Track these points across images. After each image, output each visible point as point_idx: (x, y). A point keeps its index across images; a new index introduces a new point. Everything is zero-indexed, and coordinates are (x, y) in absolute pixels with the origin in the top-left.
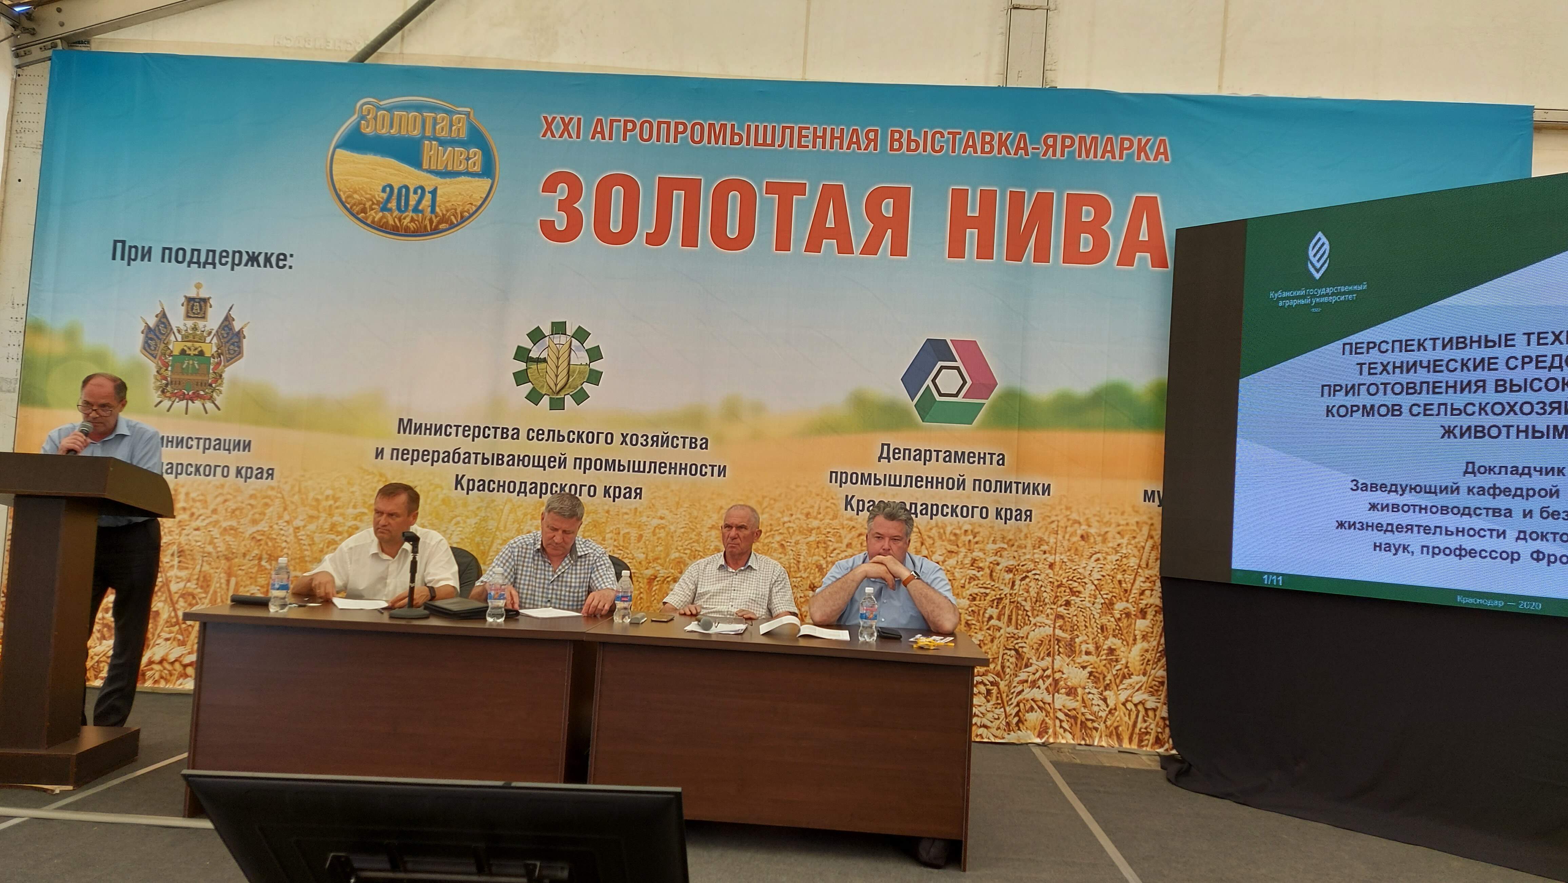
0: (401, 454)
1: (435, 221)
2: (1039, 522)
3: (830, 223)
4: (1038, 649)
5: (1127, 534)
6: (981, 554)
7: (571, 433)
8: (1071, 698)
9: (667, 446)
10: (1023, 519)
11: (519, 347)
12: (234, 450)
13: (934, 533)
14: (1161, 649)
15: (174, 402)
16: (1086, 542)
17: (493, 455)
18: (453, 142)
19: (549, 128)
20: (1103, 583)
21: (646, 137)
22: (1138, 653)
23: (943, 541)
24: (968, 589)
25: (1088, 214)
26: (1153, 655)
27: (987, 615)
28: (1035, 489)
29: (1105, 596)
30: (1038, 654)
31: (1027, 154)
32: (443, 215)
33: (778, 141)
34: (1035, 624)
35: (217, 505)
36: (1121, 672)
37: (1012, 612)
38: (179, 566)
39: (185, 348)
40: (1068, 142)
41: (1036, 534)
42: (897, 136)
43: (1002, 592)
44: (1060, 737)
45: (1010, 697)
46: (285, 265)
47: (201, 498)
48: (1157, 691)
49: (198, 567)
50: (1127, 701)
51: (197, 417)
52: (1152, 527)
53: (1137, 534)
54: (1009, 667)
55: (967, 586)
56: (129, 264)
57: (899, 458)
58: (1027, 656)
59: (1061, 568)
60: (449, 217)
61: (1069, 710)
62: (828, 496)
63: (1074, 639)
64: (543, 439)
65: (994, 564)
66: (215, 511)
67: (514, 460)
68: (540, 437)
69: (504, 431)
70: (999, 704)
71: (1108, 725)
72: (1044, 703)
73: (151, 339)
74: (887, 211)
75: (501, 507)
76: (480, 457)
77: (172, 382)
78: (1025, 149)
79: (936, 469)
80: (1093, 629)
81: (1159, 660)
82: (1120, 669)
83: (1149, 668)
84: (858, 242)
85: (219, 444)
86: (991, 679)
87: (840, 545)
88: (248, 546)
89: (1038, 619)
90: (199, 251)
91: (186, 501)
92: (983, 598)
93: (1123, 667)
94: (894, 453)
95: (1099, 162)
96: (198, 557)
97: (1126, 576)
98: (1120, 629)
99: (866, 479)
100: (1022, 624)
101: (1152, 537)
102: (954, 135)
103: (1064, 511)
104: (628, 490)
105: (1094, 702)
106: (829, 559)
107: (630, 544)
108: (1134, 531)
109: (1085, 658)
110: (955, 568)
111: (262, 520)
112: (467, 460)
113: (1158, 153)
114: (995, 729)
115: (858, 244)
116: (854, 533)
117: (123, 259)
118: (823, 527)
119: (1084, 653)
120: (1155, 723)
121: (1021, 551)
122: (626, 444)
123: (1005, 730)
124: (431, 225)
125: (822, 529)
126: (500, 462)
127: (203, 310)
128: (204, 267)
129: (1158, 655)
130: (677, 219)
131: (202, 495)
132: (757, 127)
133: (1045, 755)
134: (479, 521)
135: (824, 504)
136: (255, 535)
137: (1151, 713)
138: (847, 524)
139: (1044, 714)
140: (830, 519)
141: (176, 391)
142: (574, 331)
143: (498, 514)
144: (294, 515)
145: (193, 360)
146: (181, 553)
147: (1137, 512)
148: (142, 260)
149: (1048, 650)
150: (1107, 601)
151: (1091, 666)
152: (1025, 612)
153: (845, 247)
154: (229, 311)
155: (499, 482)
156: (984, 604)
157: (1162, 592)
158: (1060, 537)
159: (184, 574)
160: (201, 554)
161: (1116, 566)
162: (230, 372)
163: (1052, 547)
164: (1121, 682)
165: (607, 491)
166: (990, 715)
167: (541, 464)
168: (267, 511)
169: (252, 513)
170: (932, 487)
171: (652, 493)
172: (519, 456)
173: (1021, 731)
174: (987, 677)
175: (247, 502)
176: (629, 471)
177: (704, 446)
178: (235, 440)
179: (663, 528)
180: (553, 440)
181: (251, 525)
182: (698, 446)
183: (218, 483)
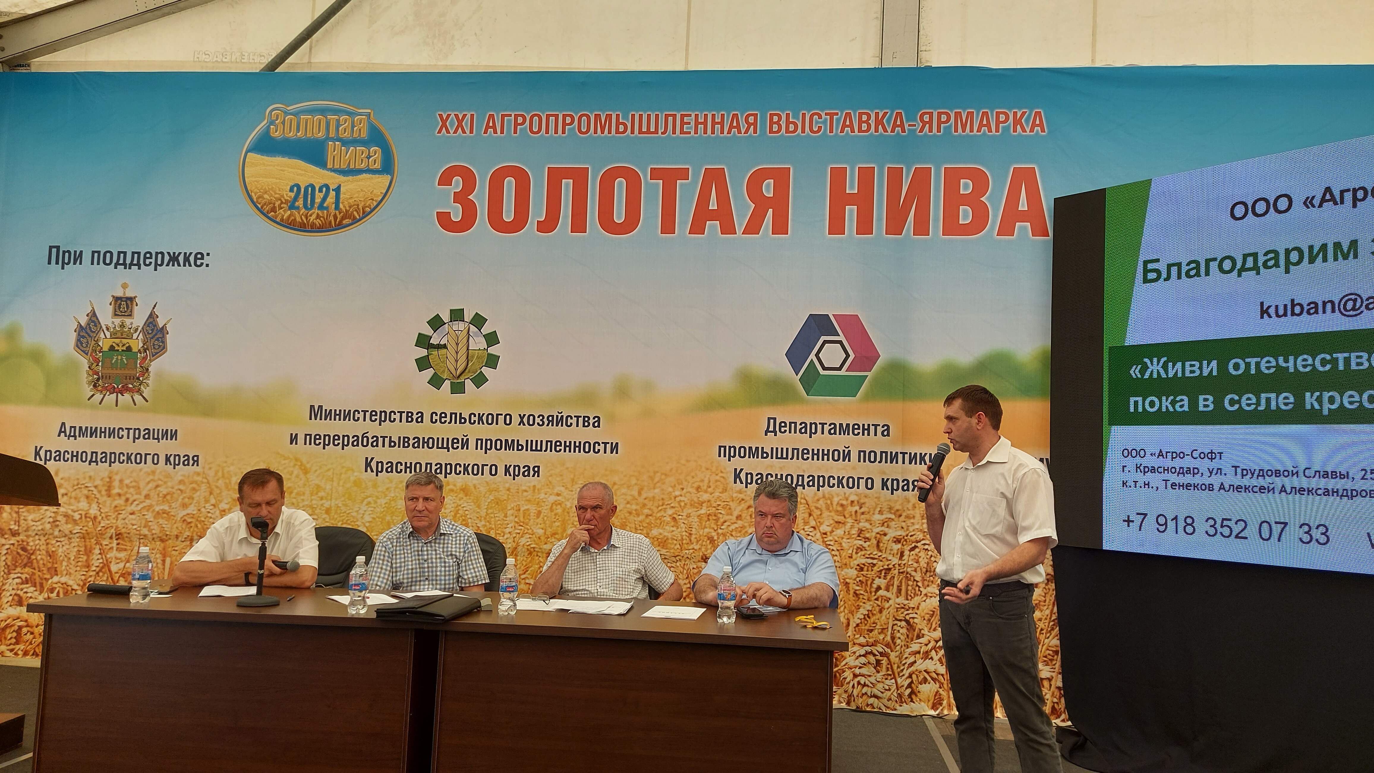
0: (312, 439)
1: (339, 217)
3: (713, 206)
4: (929, 620)
6: (867, 525)
7: (472, 416)
9: (562, 426)
10: (911, 489)
11: (419, 334)
12: (162, 439)
13: (821, 503)
14: (1054, 617)
15: (105, 395)
17: (400, 438)
18: (356, 142)
19: (444, 125)
21: (535, 130)
23: (830, 512)
24: (856, 559)
25: (966, 186)
26: (1047, 624)
27: (875, 586)
28: (922, 458)
30: (929, 625)
31: (903, 131)
32: (346, 210)
33: (661, 128)
34: (926, 595)
35: (149, 490)
37: (901, 582)
38: (117, 548)
39: (114, 344)
40: (944, 118)
43: (890, 562)
45: (902, 668)
46: (203, 265)
47: (134, 484)
48: (1051, 660)
49: (136, 549)
51: (127, 409)
54: (899, 638)
55: (854, 556)
56: (63, 268)
57: (785, 431)
58: (919, 626)
60: (352, 212)
62: (717, 470)
64: (445, 421)
65: (881, 534)
66: (147, 496)
67: (419, 443)
68: (443, 420)
69: (409, 415)
70: (890, 675)
72: (938, 674)
73: (83, 337)
74: (768, 191)
76: (387, 440)
77: (102, 376)
78: (902, 126)
79: (821, 441)
81: (1053, 629)
84: (740, 223)
85: (149, 434)
86: (881, 650)
87: (730, 517)
88: (180, 528)
89: (929, 589)
90: (125, 253)
91: (121, 488)
92: (870, 568)
94: (780, 427)
95: (975, 135)
96: (135, 539)
99: (754, 453)
100: (912, 595)
102: (832, 115)
104: (526, 468)
106: (720, 531)
107: (530, 520)
110: (842, 538)
111: (191, 504)
112: (375, 444)
113: (1034, 125)
114: (886, 700)
115: (740, 225)
116: (744, 505)
117: (57, 263)
118: (713, 500)
120: (1051, 692)
121: (909, 522)
122: (524, 425)
123: (897, 701)
124: (335, 221)
125: (712, 502)
126: (406, 445)
127: (130, 309)
128: (130, 268)
129: (1052, 623)
130: (566, 206)
131: (135, 481)
132: (641, 116)
133: (939, 728)
134: (388, 501)
135: (714, 478)
136: (186, 518)
138: (736, 497)
139: (938, 685)
140: (720, 493)
141: (107, 385)
142: (471, 318)
144: (219, 498)
145: (122, 356)
146: (119, 536)
148: (75, 263)
152: (915, 583)
153: (728, 228)
154: (154, 308)
155: (406, 463)
156: (871, 574)
160: (138, 537)
162: (155, 366)
165: (507, 470)
166: (880, 686)
167: (445, 446)
168: (195, 496)
169: (181, 497)
170: (818, 459)
171: (549, 471)
172: (424, 438)
173: (914, 702)
174: (876, 648)
175: (176, 487)
176: (527, 450)
177: (596, 424)
178: (163, 430)
179: (560, 504)
180: (456, 423)
181: (182, 508)
182: (591, 425)
183: (149, 470)
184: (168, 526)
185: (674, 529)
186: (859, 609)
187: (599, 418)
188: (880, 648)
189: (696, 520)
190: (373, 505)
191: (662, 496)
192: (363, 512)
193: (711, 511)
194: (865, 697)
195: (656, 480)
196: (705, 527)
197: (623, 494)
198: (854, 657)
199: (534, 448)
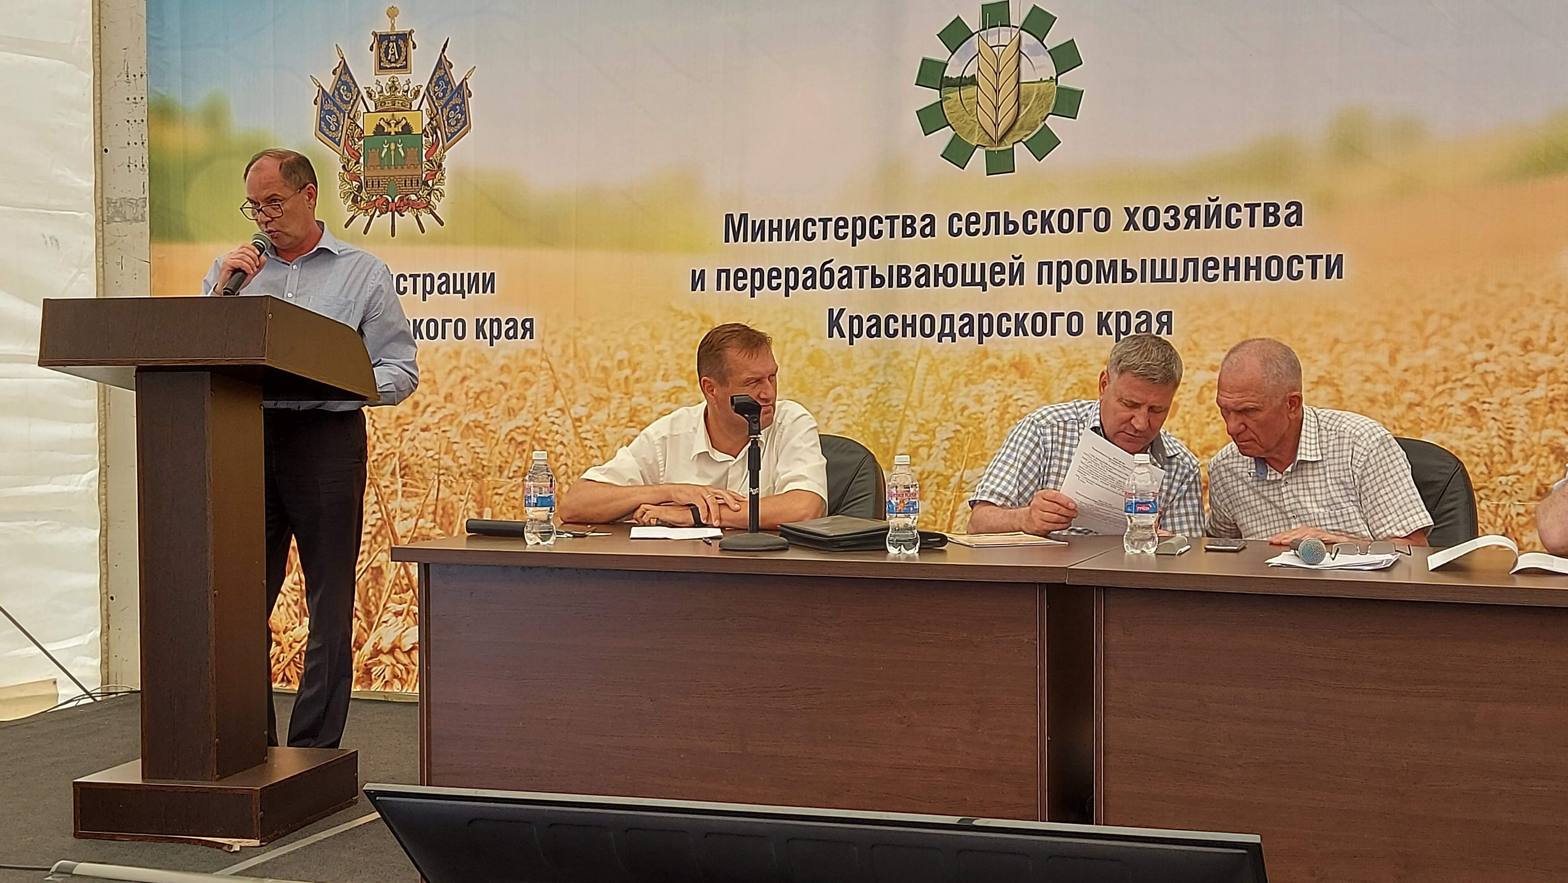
0: (731, 278)
7: (1030, 216)
12: (470, 291)
15: (372, 217)
17: (891, 267)
35: (452, 387)
39: (382, 123)
49: (434, 492)
51: (410, 240)
64: (978, 231)
67: (930, 276)
68: (973, 227)
69: (908, 223)
73: (330, 112)
75: (912, 364)
76: (867, 274)
77: (366, 183)
85: (447, 283)
88: (505, 454)
96: (431, 475)
104: (1144, 317)
111: (521, 409)
112: (845, 282)
122: (1136, 228)
126: (904, 281)
127: (403, 54)
131: (429, 371)
134: (874, 392)
136: (514, 434)
141: (374, 198)
143: (906, 377)
144: (570, 396)
145: (395, 142)
154: (443, 51)
155: (904, 317)
160: (436, 470)
162: (451, 159)
165: (1102, 323)
167: (978, 280)
168: (528, 393)
169: (505, 397)
171: (1192, 321)
172: (937, 267)
175: (497, 380)
176: (1144, 280)
177: (1293, 219)
178: (469, 274)
180: (997, 233)
181: (506, 417)
182: (1282, 221)
183: (450, 350)
184: (485, 450)
185: (1473, 431)
187: (1299, 205)
189: (1523, 411)
190: (844, 401)
191: (1444, 363)
193: (1556, 392)
195: (1430, 328)
196: (1544, 426)
197: (1355, 362)
199: (1158, 276)
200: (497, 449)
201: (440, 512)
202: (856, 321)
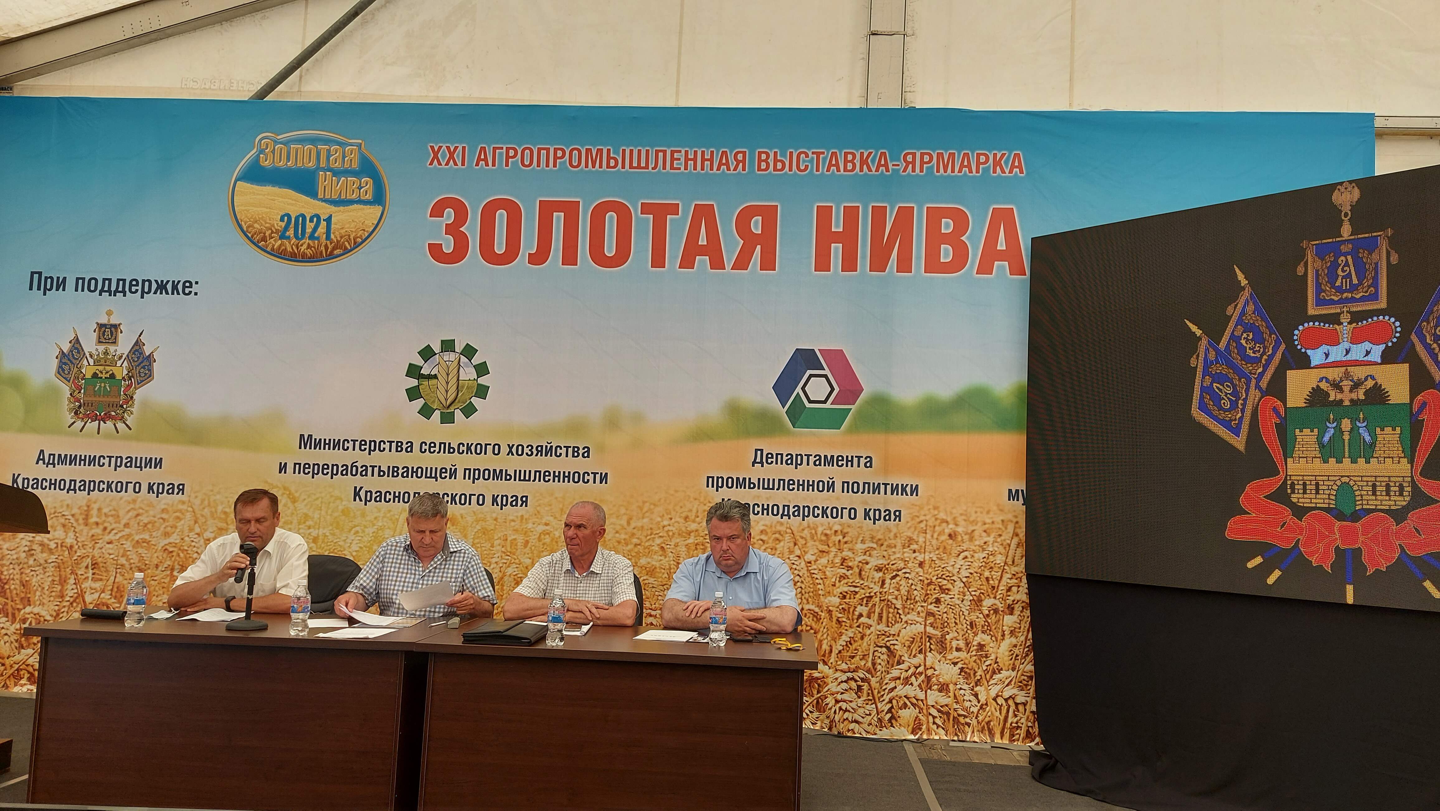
0: (301, 468)
1: (330, 247)
2: (908, 522)
3: (703, 241)
4: (909, 647)
5: (993, 532)
6: (850, 554)
7: (461, 446)
8: (944, 694)
9: (551, 456)
10: (892, 519)
11: (410, 364)
12: (145, 467)
13: (806, 533)
14: (1028, 644)
15: (86, 423)
16: (954, 540)
17: (389, 467)
18: (347, 173)
19: (436, 156)
20: (971, 580)
21: (527, 163)
22: (1006, 649)
23: (815, 541)
24: (839, 588)
25: (947, 226)
26: (1021, 650)
27: (857, 613)
28: (904, 489)
29: (973, 593)
30: (910, 652)
31: (887, 170)
32: (337, 240)
33: (652, 164)
34: (906, 622)
35: (129, 519)
36: (991, 668)
37: (882, 609)
38: (93, 578)
39: (97, 372)
40: (926, 158)
41: (905, 534)
42: (764, 157)
43: (871, 590)
44: (934, 733)
45: (882, 693)
46: (190, 292)
47: (113, 512)
48: (1026, 685)
49: (112, 578)
50: (997, 696)
51: (109, 436)
52: (1017, 525)
53: (1003, 532)
54: (880, 664)
55: (837, 584)
56: (45, 294)
57: (772, 462)
58: (899, 653)
59: (930, 566)
60: (343, 243)
61: (941, 706)
62: (705, 500)
63: (945, 635)
64: (435, 451)
65: (863, 563)
66: (127, 526)
67: (409, 472)
68: (432, 450)
69: (399, 445)
70: (871, 700)
71: (980, 721)
72: (917, 700)
73: (65, 364)
74: (756, 228)
76: (376, 470)
77: (84, 404)
78: (886, 165)
79: (807, 472)
80: (962, 625)
81: (1027, 655)
82: (990, 665)
83: (1017, 663)
84: (729, 258)
85: (131, 462)
86: (862, 676)
89: (909, 616)
90: (110, 280)
91: (101, 517)
92: (852, 596)
93: (993, 662)
94: (767, 458)
95: (956, 176)
96: (112, 569)
97: (993, 573)
98: (989, 625)
99: (740, 483)
100: (893, 622)
101: (1017, 535)
102: (818, 154)
103: (932, 511)
104: (514, 498)
105: (965, 698)
107: (517, 550)
108: (1000, 529)
109: (955, 654)
110: (826, 567)
111: (173, 533)
112: (364, 472)
113: (1013, 166)
114: (866, 725)
115: (729, 260)
117: (39, 289)
119: (954, 649)
120: (1025, 716)
121: (890, 551)
122: (513, 454)
123: (876, 726)
124: (326, 251)
125: (700, 532)
126: (395, 474)
127: (114, 336)
128: (115, 295)
129: (1026, 649)
130: (557, 240)
131: (115, 510)
132: (631, 151)
133: (916, 752)
134: (376, 531)
136: (167, 547)
137: (1021, 708)
139: (917, 710)
141: (88, 412)
142: (462, 348)
143: (393, 523)
144: (202, 527)
145: (105, 383)
146: (95, 565)
147: (1002, 510)
148: (57, 289)
149: (919, 647)
150: (975, 598)
151: (962, 662)
152: (896, 610)
153: (717, 263)
154: (140, 336)
155: (395, 493)
156: (853, 602)
157: (1028, 589)
158: (928, 536)
159: (98, 585)
160: (115, 566)
161: (984, 564)
162: (139, 394)
163: (921, 546)
164: (991, 677)
165: (494, 500)
166: (861, 711)
167: (433, 475)
168: (178, 524)
169: (164, 526)
170: (803, 490)
171: (537, 501)
172: (413, 468)
173: (894, 727)
174: (857, 673)
175: (159, 516)
176: (515, 480)
177: (586, 455)
178: (146, 458)
179: (548, 534)
180: (444, 452)
181: (163, 537)
182: (581, 455)
183: (130, 499)
184: (148, 555)
185: (663, 558)
186: (841, 636)
187: (588, 448)
188: (861, 674)
189: (684, 549)
190: (360, 534)
191: (651, 526)
192: (350, 541)
193: (698, 541)
194: (846, 722)
195: (645, 509)
197: (612, 524)
198: (836, 684)
199: (522, 478)
200: (156, 555)
201: (115, 589)
202: (369, 494)
